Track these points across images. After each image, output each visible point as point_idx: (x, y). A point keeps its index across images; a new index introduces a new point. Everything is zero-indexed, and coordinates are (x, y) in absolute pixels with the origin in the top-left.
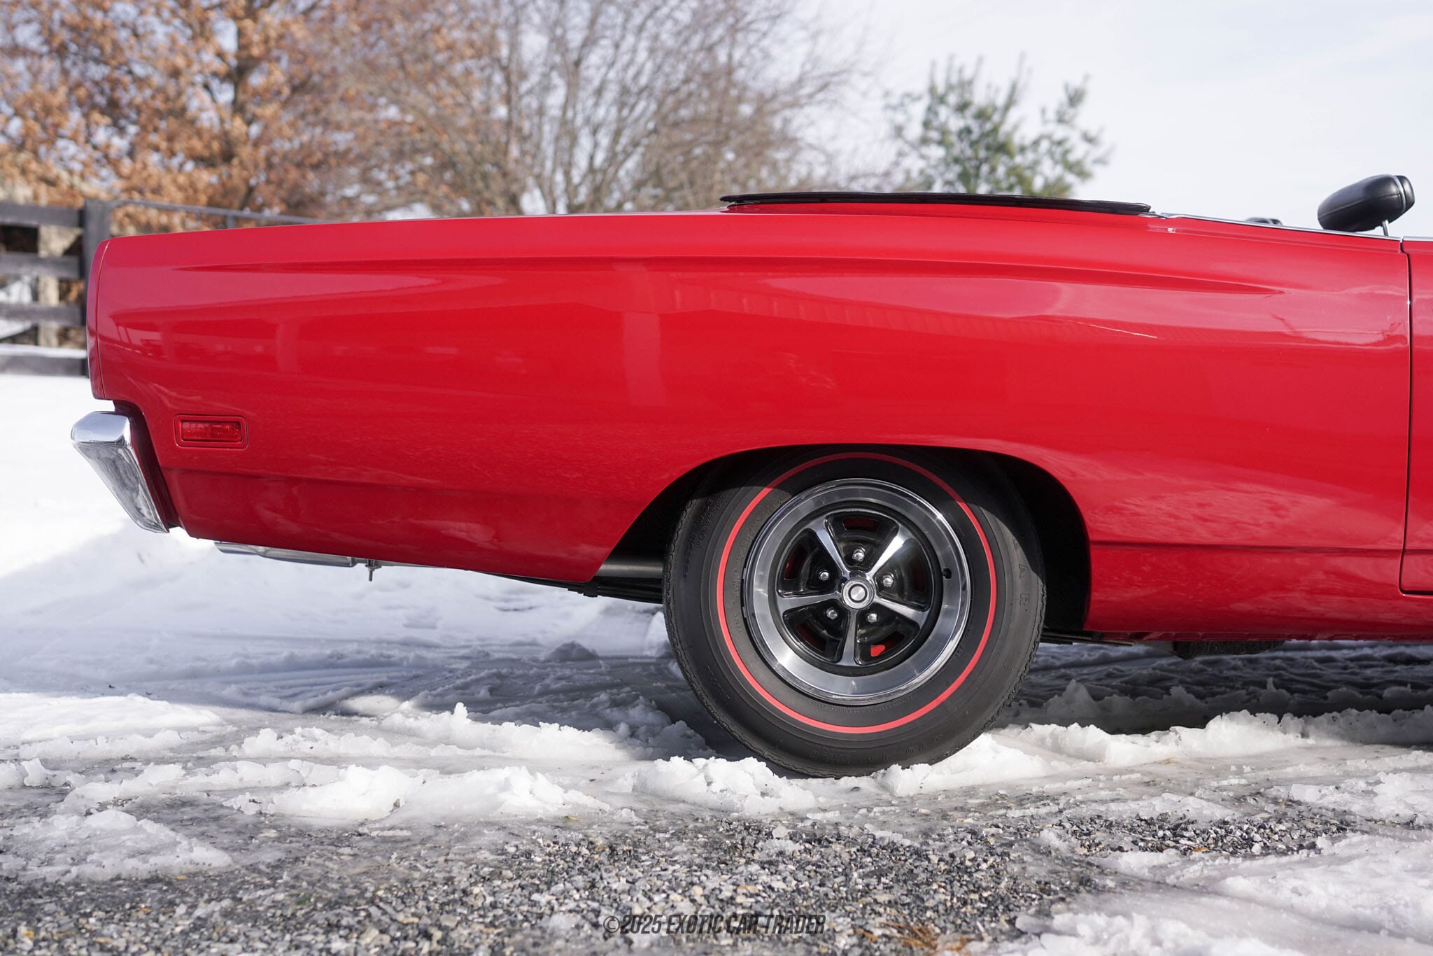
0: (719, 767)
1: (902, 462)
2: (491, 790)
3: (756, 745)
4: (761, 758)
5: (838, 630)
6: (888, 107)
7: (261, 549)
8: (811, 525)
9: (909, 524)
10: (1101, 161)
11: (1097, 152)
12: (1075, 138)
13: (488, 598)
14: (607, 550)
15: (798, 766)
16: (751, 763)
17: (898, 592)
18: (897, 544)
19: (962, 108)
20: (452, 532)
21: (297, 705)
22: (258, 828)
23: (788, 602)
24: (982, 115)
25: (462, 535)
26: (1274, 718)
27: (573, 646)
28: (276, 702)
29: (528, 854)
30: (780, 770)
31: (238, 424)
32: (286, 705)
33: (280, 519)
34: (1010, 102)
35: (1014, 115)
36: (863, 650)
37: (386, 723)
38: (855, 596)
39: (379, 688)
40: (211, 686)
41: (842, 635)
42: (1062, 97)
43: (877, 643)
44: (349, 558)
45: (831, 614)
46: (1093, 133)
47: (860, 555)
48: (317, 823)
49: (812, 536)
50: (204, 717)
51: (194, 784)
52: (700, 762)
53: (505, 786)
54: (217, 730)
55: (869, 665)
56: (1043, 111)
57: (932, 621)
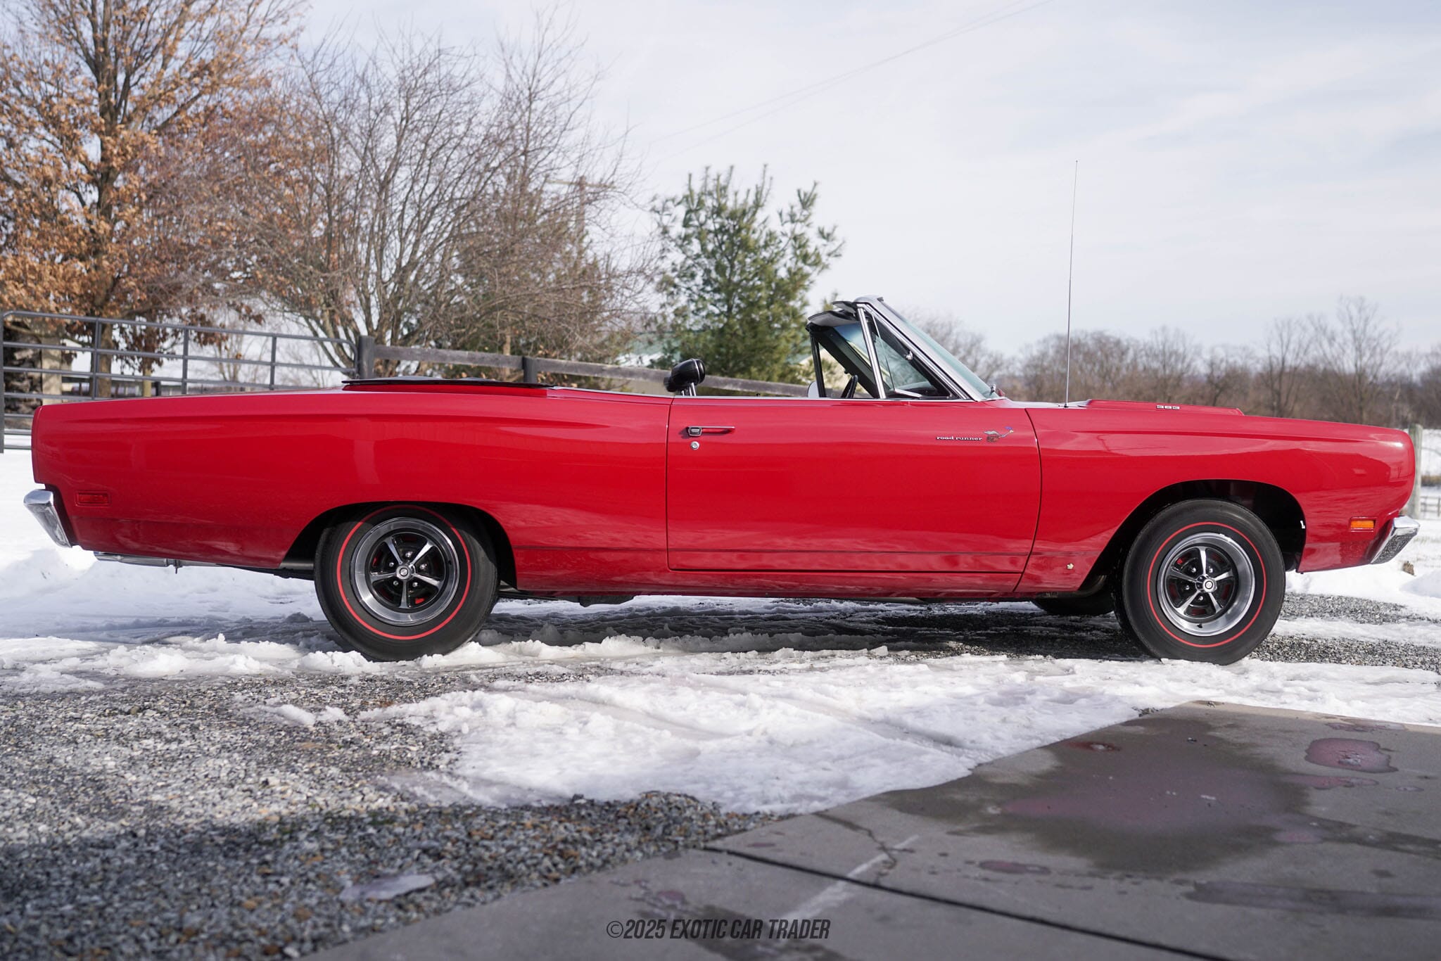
0: (339, 656)
1: (424, 509)
2: (227, 664)
3: (358, 646)
4: (358, 651)
5: (399, 589)
6: (654, 210)
7: (119, 557)
8: (386, 541)
9: (434, 541)
10: (835, 254)
11: (832, 247)
12: (811, 235)
13: (266, 597)
14: (284, 553)
15: (379, 656)
16: (354, 654)
17: (428, 573)
18: (427, 547)
19: (718, 211)
20: (218, 546)
21: (138, 640)
22: (117, 677)
23: (375, 576)
24: (732, 216)
25: (223, 548)
26: (641, 639)
27: (299, 614)
28: (127, 639)
29: (236, 684)
30: (369, 658)
31: (106, 495)
32: (133, 640)
33: (129, 541)
34: (757, 205)
35: (760, 216)
36: (411, 601)
37: (184, 646)
38: (402, 573)
39: (185, 633)
40: (91, 634)
41: (401, 593)
42: (796, 201)
43: (419, 598)
44: (165, 560)
45: (395, 583)
46: (826, 231)
47: (409, 554)
48: (143, 677)
49: (386, 545)
50: (90, 645)
51: (87, 665)
52: (330, 653)
53: (234, 662)
54: (96, 650)
55: (414, 607)
56: (781, 214)
57: (444, 586)
